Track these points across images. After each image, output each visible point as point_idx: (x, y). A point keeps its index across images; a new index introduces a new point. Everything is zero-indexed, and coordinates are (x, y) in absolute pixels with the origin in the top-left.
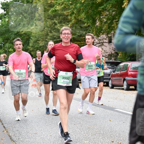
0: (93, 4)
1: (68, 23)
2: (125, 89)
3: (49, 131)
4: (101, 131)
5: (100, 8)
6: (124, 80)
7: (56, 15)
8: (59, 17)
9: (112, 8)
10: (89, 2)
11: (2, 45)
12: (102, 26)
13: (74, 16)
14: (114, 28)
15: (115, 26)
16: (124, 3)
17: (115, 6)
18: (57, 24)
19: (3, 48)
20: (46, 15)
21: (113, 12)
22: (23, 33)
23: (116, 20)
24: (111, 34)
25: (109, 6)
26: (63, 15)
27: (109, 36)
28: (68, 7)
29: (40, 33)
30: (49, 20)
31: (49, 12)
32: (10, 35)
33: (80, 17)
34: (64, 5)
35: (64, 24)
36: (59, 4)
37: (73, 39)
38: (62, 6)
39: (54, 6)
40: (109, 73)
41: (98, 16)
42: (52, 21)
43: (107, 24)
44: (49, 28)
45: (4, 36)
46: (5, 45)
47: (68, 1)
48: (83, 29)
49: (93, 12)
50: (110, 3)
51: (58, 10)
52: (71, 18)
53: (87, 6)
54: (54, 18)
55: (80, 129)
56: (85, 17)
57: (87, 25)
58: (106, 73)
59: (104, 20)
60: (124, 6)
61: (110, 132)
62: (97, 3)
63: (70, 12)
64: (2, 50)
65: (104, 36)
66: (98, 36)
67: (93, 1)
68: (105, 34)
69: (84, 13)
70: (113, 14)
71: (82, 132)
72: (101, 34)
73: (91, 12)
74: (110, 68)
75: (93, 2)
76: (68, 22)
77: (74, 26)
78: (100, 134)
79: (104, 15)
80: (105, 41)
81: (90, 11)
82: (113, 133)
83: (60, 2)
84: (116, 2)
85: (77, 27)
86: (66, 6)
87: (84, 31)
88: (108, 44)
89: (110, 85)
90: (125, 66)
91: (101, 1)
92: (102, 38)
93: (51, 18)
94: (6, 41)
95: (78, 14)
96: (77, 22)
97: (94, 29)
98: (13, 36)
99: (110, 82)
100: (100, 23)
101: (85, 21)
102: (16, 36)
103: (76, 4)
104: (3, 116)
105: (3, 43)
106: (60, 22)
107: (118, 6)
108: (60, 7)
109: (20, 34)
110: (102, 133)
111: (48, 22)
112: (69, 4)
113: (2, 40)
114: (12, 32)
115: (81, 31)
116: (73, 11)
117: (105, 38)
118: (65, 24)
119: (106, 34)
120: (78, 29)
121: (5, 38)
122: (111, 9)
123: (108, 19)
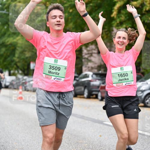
3: (35, 146)
4: (90, 145)
29: (26, 43)
55: (68, 144)
56: (73, 27)
58: (94, 85)
60: (113, 15)
61: (99, 146)
71: (70, 146)
73: (80, 21)
78: (88, 149)
80: (94, 51)
82: (102, 147)
109: (6, 44)
110: (91, 147)
117: (94, 48)
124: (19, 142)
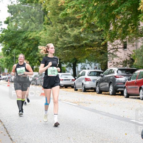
0: (107, 6)
1: (79, 28)
2: (141, 98)
5: (114, 12)
6: (140, 88)
7: (67, 19)
8: (70, 21)
9: (127, 11)
10: (102, 5)
11: (9, 51)
12: (116, 30)
13: (86, 20)
14: (129, 33)
15: (130, 30)
16: (140, 5)
17: (130, 9)
18: (68, 28)
19: (10, 54)
20: (56, 19)
21: (128, 15)
22: (31, 38)
23: (131, 24)
24: (125, 39)
25: (124, 9)
26: (74, 19)
27: (124, 41)
28: (79, 10)
29: (50, 38)
30: (60, 24)
31: (59, 15)
32: (18, 40)
33: (92, 21)
34: (75, 8)
35: (75, 29)
36: (70, 7)
37: (85, 45)
38: (73, 10)
39: (64, 9)
40: (124, 81)
41: (112, 20)
42: (63, 25)
43: (121, 28)
44: (59, 32)
45: (11, 42)
46: (12, 51)
47: (80, 4)
48: (95, 34)
49: (106, 15)
50: (125, 6)
51: (69, 13)
52: (83, 22)
53: (100, 9)
54: (65, 22)
56: (98, 21)
57: (100, 30)
58: (120, 81)
59: (119, 24)
60: (140, 8)
62: (111, 6)
63: (82, 15)
64: (9, 57)
65: (119, 41)
66: (112, 42)
67: (107, 3)
68: (119, 39)
69: (96, 16)
70: (128, 17)
72: (115, 39)
73: (105, 15)
74: (124, 76)
75: (107, 5)
76: (80, 26)
77: (86, 30)
79: (118, 18)
80: (119, 46)
81: (103, 14)
83: (71, 5)
84: (131, 4)
85: (89, 32)
86: (78, 9)
87: (97, 36)
88: (123, 49)
89: (125, 94)
90: (141, 73)
91: (115, 3)
92: (116, 43)
93: (62, 22)
94: (13, 47)
95: (90, 18)
96: (90, 26)
97: (108, 34)
98: (21, 41)
99: (125, 91)
100: (114, 27)
101: (98, 25)
102: (23, 41)
103: (88, 7)
104: (10, 128)
105: (10, 49)
106: (71, 27)
107: (134, 8)
108: (71, 10)
109: (28, 39)
111: (58, 26)
112: (80, 7)
113: (9, 46)
114: (19, 37)
115: (93, 36)
116: (85, 14)
117: (120, 43)
118: (77, 29)
119: (121, 39)
120: (91, 33)
121: (12, 43)
122: (126, 13)
123: (123, 23)
124: (42, 140)
